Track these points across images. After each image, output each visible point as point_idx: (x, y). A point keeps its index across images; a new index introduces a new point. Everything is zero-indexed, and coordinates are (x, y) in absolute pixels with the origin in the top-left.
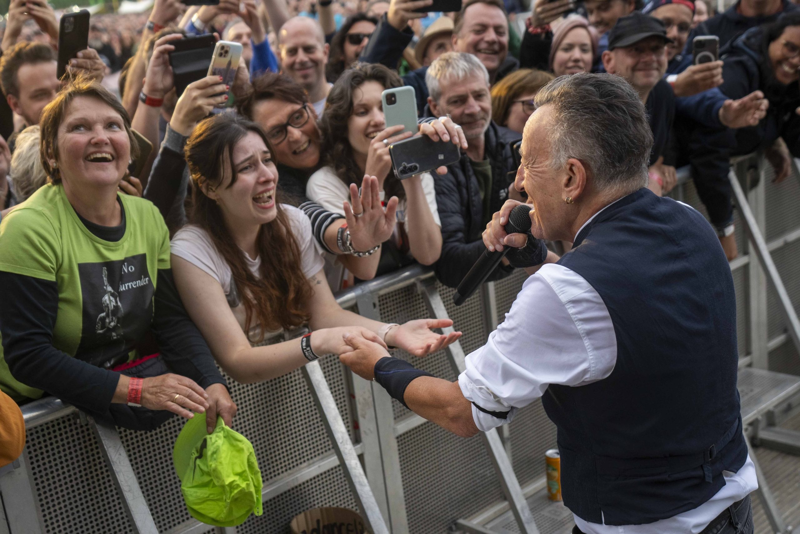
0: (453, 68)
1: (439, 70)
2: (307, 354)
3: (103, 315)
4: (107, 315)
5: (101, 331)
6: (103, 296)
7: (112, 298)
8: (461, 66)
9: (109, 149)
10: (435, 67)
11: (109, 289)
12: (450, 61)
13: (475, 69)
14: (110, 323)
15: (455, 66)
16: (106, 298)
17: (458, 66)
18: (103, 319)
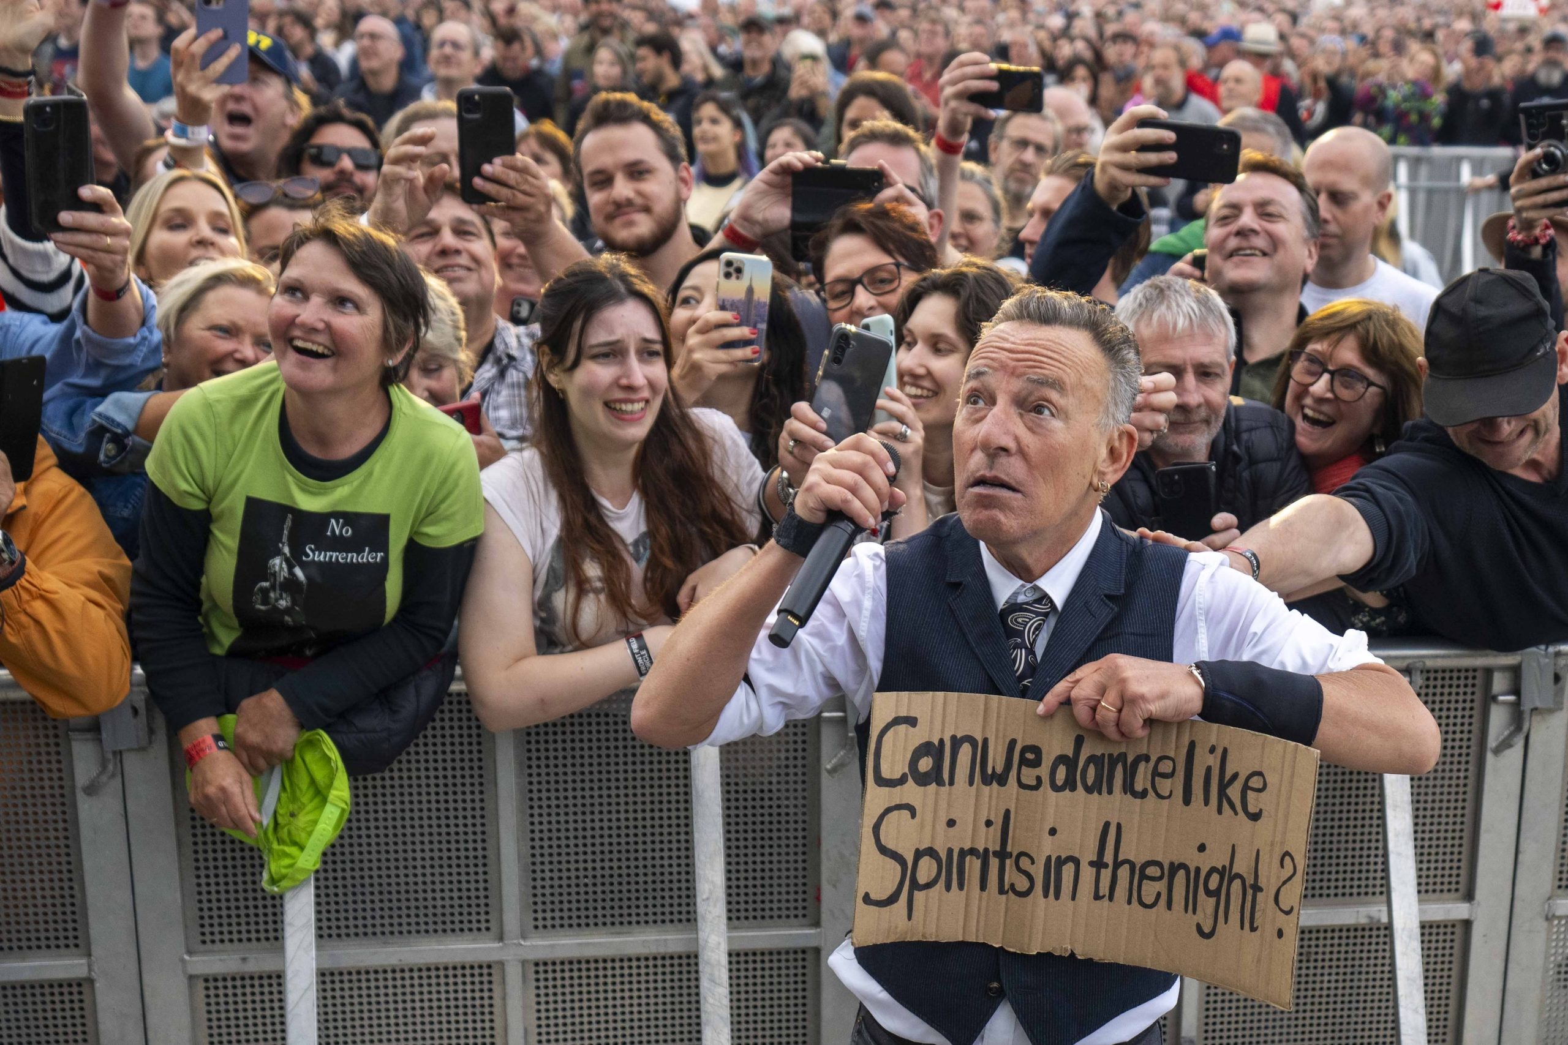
0: (1169, 307)
1: (1140, 305)
2: (640, 661)
3: (266, 584)
4: (273, 587)
5: (262, 608)
6: (273, 557)
7: (284, 566)
8: (1185, 308)
9: (322, 338)
10: (1136, 298)
11: (286, 550)
12: (1167, 293)
13: (1210, 320)
14: (277, 600)
15: (1174, 304)
16: (277, 561)
17: (1178, 305)
18: (265, 592)
